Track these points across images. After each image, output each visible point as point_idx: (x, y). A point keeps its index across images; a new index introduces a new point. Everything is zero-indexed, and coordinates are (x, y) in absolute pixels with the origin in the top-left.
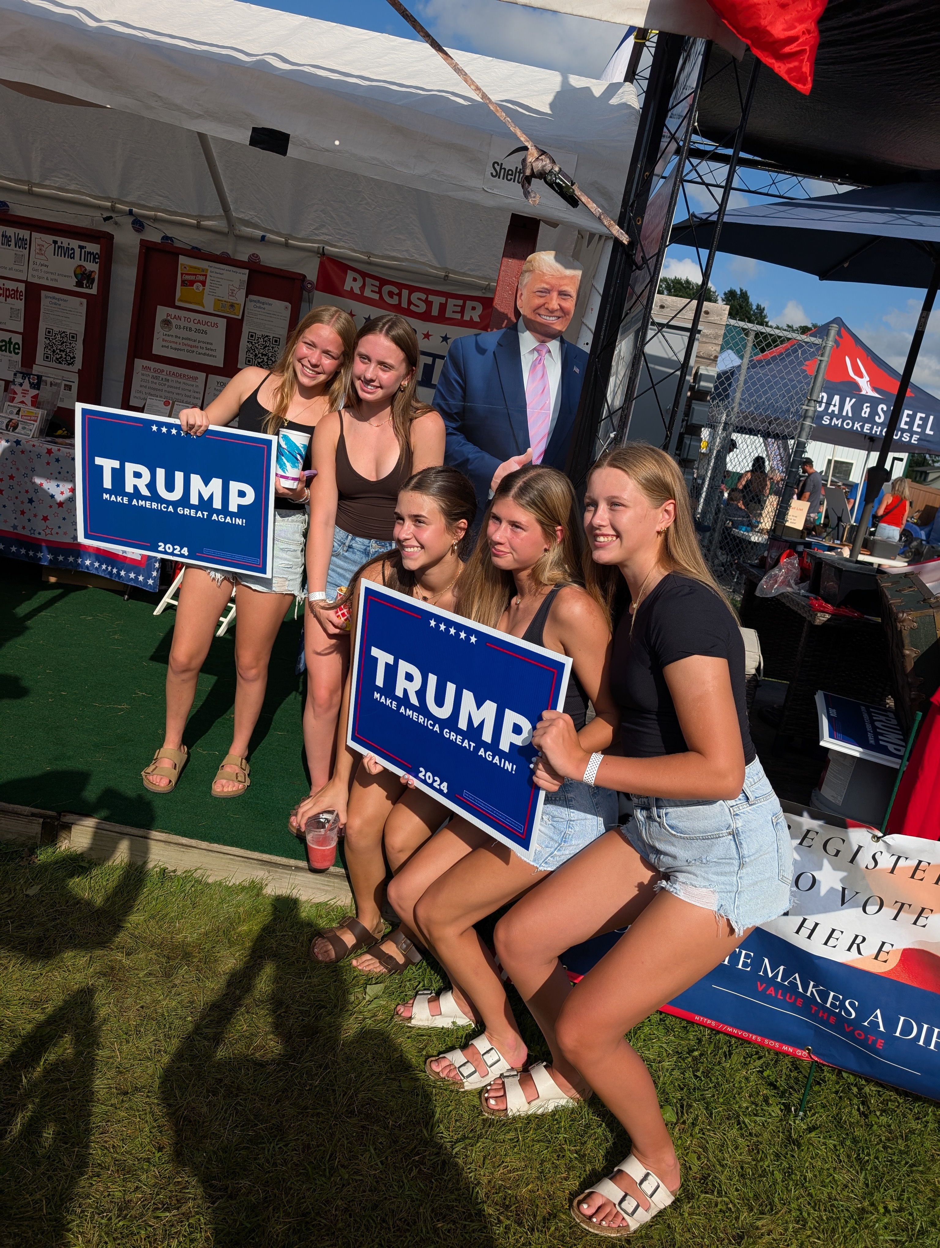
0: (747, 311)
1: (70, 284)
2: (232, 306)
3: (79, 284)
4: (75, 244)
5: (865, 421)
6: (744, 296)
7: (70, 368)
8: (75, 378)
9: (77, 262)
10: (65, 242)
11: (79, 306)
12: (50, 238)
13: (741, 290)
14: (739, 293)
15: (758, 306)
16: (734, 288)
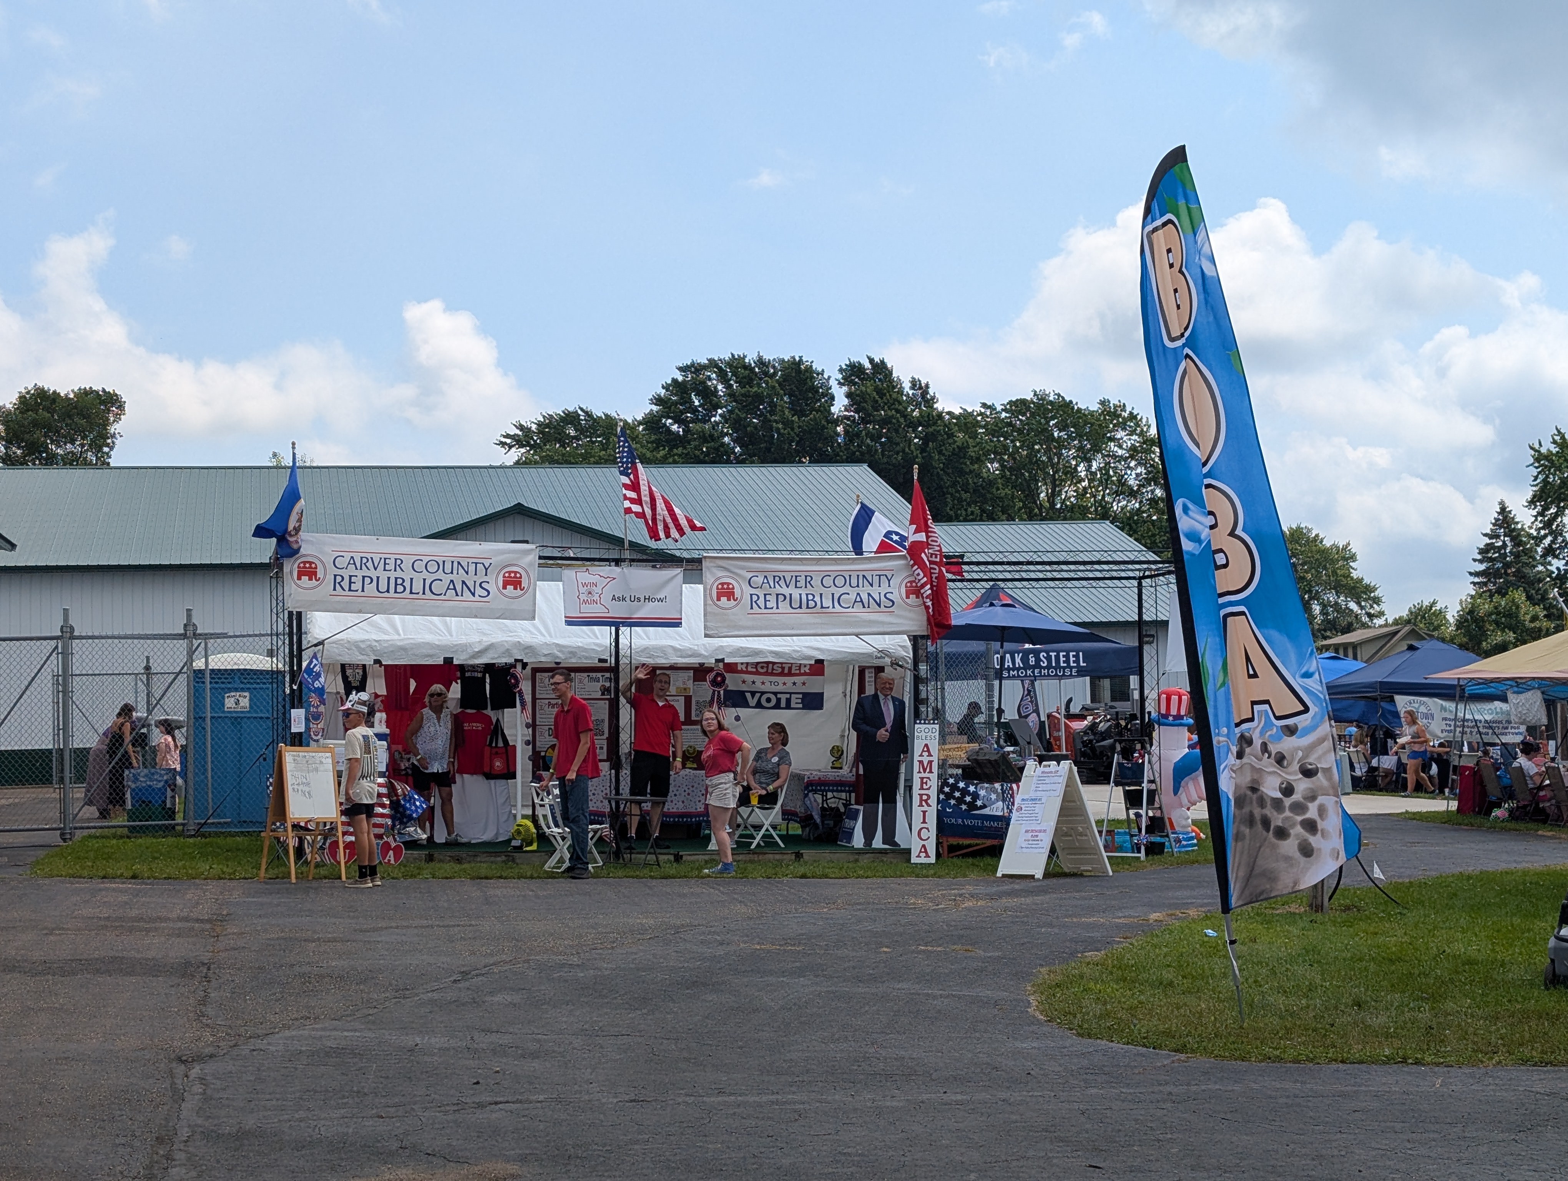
0: (896, 400)
1: (598, 695)
2: (685, 689)
3: (603, 694)
4: (599, 675)
5: (1033, 667)
6: (880, 368)
7: (602, 737)
8: (605, 742)
9: (601, 683)
10: (594, 675)
11: (605, 705)
12: (586, 675)
13: (871, 361)
14: (867, 365)
15: (914, 384)
16: (855, 359)
